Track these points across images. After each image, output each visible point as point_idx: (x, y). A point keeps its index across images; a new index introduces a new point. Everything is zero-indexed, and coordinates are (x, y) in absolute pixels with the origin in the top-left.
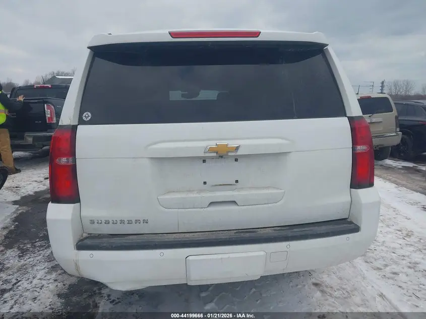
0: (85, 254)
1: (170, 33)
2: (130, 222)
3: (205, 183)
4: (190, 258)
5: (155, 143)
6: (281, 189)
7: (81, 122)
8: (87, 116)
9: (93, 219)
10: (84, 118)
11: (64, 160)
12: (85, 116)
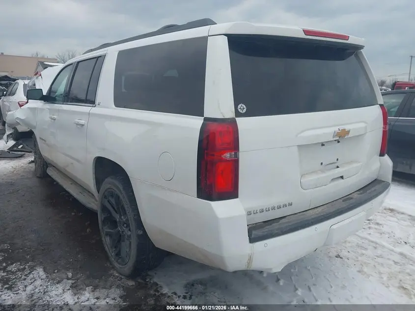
0: (259, 245)
1: (303, 30)
2: (279, 207)
3: (322, 164)
4: (334, 227)
5: (303, 131)
6: (359, 162)
7: (238, 114)
8: (243, 108)
9: (250, 210)
10: (239, 110)
11: (227, 156)
12: (241, 108)
